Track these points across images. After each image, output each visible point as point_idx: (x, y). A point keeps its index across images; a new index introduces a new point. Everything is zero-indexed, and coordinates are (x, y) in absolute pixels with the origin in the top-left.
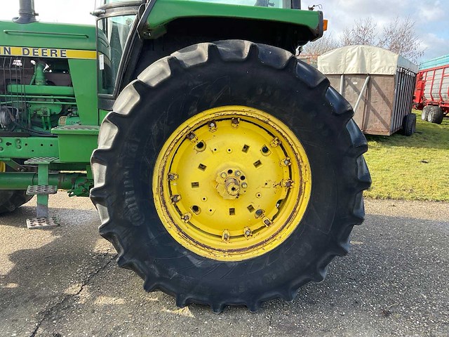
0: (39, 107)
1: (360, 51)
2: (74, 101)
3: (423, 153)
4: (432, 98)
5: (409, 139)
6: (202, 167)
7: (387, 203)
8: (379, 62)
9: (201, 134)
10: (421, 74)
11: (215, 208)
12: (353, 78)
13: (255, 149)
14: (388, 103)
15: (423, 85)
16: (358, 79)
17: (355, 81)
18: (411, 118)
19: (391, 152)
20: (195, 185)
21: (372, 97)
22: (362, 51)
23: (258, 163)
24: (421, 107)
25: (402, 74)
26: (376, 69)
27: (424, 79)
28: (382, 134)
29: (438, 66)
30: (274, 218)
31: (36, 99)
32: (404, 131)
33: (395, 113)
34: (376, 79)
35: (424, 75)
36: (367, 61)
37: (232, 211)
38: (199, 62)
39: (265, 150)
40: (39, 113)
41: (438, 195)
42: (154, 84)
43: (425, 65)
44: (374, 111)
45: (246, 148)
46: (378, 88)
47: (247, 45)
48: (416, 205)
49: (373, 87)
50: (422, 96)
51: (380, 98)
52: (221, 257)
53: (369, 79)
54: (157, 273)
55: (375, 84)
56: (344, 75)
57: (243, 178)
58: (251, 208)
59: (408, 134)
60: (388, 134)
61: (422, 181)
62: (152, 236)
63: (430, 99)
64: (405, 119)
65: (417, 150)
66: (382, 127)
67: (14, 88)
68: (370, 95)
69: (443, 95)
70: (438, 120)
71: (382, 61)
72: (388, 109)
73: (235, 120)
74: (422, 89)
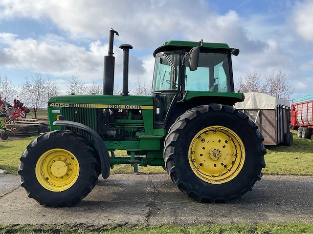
0: (128, 128)
1: (253, 96)
2: (143, 126)
3: (297, 154)
4: (303, 122)
5: (288, 148)
6: (204, 148)
7: (276, 176)
8: (264, 102)
9: (203, 136)
10: (294, 107)
11: (209, 164)
12: (250, 111)
13: (223, 141)
14: (273, 126)
15: (296, 114)
16: (253, 112)
17: (251, 113)
18: (289, 135)
19: (278, 155)
20: (201, 155)
21: (263, 122)
22: (254, 97)
23: (224, 147)
24: (296, 128)
25: (279, 108)
26: (263, 106)
27: (296, 110)
28: (271, 144)
29: (304, 101)
30: (231, 168)
31: (127, 125)
32: (285, 143)
33: (278, 132)
34: (264, 111)
35: (296, 107)
36: (258, 101)
37: (215, 165)
38: (206, 111)
39: (226, 142)
40: (128, 131)
41: (303, 173)
42: (191, 119)
43: (296, 100)
44: (265, 130)
45: (219, 141)
46: (266, 117)
47: (221, 106)
48: (292, 177)
49: (263, 117)
50: (296, 121)
51: (267, 123)
52: (213, 183)
53: (260, 112)
54: (191, 188)
55: (264, 115)
56: (244, 109)
57: (220, 152)
58: (222, 164)
59: (288, 145)
60: (275, 144)
61: (295, 167)
62: (189, 173)
63: (301, 123)
64: (285, 135)
65: (294, 153)
66: (271, 140)
67: (119, 121)
68: (261, 122)
69: (309, 120)
70: (308, 136)
71: (267, 101)
72: (273, 129)
73: (215, 131)
74: (296, 116)
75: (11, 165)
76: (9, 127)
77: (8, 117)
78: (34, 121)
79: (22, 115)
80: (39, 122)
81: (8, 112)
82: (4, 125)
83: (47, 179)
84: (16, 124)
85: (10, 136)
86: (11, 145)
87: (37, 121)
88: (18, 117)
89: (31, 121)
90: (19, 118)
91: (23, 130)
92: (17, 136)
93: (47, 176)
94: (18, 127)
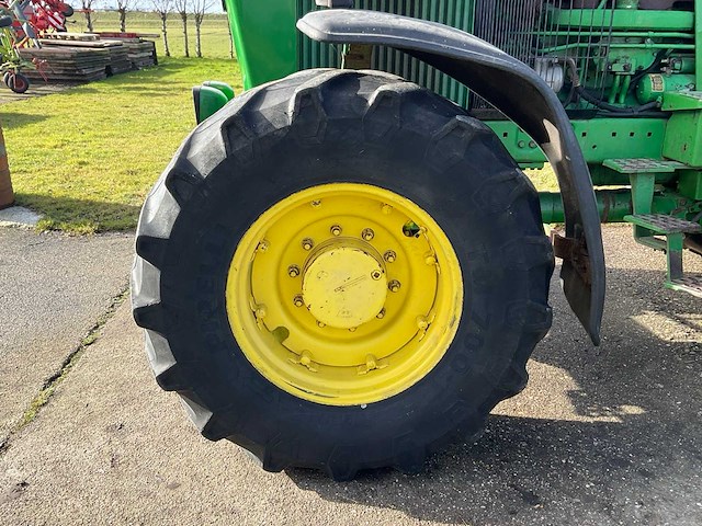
2: (692, 41)
75: (57, 190)
76: (27, 56)
77: (18, 26)
78: (90, 39)
79: (55, 23)
80: (103, 42)
81: (16, 12)
82: (12, 51)
83: (282, 333)
84: (45, 49)
85: (34, 81)
86: (42, 113)
87: (98, 38)
88: (45, 28)
89: (81, 39)
90: (50, 31)
91: (66, 65)
92: (52, 82)
93: (279, 318)
94: (51, 58)
